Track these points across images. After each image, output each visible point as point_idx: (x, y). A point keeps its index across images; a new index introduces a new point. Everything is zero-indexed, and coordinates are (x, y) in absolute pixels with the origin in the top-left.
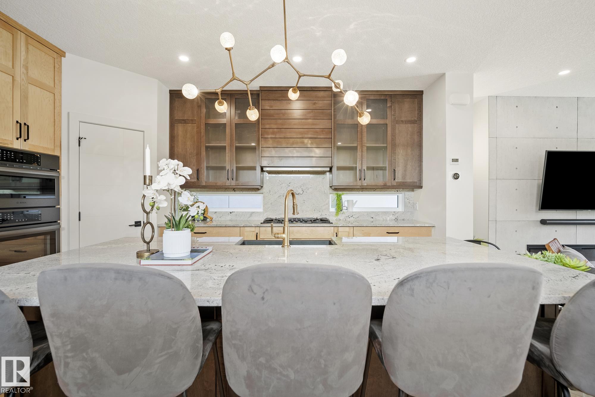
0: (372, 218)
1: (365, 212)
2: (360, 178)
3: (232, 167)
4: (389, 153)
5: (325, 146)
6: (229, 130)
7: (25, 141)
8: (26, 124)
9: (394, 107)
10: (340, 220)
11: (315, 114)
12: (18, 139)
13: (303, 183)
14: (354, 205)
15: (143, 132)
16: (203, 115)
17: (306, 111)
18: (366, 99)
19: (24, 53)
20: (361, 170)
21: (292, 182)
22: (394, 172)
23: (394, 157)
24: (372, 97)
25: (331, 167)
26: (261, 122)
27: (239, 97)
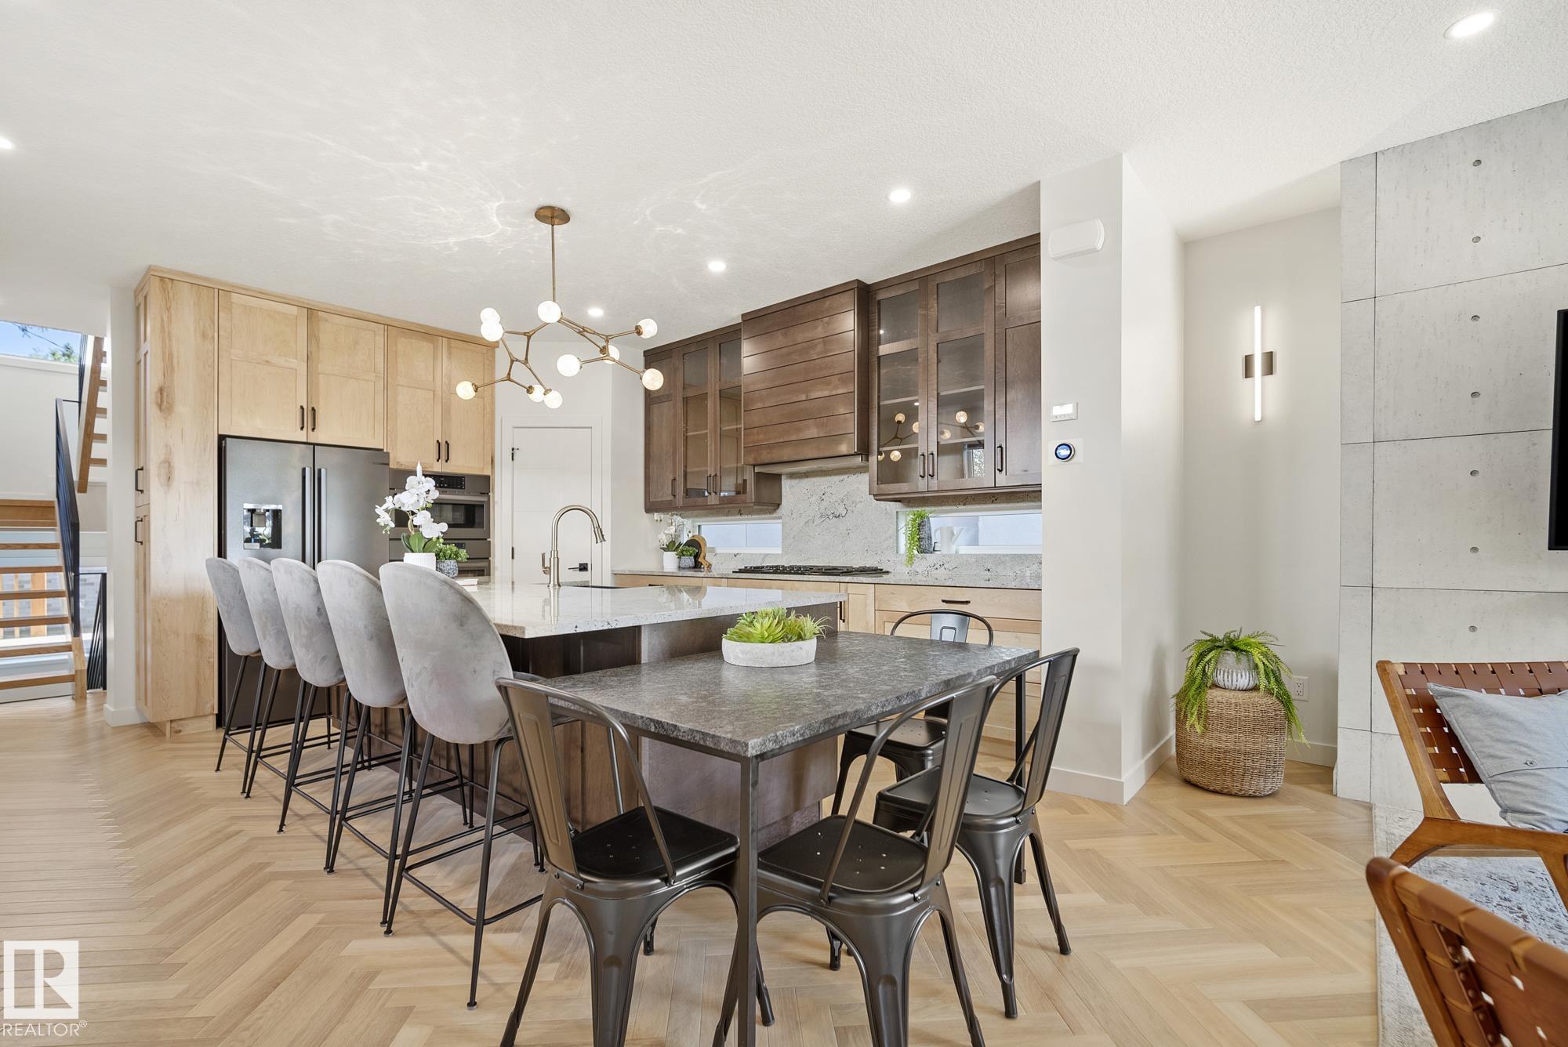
0: (989, 569)
1: (971, 556)
2: (922, 474)
3: (715, 470)
4: (988, 406)
5: (842, 411)
6: (712, 404)
7: (446, 461)
8: (446, 442)
9: (1000, 288)
10: (917, 573)
11: (825, 345)
12: (438, 461)
13: (846, 493)
14: (955, 540)
15: (591, 428)
16: (680, 384)
17: (810, 344)
18: (935, 283)
19: (445, 360)
20: (926, 454)
21: (828, 490)
22: (999, 453)
23: (1000, 413)
24: (949, 277)
25: (856, 454)
26: (744, 381)
27: (725, 340)
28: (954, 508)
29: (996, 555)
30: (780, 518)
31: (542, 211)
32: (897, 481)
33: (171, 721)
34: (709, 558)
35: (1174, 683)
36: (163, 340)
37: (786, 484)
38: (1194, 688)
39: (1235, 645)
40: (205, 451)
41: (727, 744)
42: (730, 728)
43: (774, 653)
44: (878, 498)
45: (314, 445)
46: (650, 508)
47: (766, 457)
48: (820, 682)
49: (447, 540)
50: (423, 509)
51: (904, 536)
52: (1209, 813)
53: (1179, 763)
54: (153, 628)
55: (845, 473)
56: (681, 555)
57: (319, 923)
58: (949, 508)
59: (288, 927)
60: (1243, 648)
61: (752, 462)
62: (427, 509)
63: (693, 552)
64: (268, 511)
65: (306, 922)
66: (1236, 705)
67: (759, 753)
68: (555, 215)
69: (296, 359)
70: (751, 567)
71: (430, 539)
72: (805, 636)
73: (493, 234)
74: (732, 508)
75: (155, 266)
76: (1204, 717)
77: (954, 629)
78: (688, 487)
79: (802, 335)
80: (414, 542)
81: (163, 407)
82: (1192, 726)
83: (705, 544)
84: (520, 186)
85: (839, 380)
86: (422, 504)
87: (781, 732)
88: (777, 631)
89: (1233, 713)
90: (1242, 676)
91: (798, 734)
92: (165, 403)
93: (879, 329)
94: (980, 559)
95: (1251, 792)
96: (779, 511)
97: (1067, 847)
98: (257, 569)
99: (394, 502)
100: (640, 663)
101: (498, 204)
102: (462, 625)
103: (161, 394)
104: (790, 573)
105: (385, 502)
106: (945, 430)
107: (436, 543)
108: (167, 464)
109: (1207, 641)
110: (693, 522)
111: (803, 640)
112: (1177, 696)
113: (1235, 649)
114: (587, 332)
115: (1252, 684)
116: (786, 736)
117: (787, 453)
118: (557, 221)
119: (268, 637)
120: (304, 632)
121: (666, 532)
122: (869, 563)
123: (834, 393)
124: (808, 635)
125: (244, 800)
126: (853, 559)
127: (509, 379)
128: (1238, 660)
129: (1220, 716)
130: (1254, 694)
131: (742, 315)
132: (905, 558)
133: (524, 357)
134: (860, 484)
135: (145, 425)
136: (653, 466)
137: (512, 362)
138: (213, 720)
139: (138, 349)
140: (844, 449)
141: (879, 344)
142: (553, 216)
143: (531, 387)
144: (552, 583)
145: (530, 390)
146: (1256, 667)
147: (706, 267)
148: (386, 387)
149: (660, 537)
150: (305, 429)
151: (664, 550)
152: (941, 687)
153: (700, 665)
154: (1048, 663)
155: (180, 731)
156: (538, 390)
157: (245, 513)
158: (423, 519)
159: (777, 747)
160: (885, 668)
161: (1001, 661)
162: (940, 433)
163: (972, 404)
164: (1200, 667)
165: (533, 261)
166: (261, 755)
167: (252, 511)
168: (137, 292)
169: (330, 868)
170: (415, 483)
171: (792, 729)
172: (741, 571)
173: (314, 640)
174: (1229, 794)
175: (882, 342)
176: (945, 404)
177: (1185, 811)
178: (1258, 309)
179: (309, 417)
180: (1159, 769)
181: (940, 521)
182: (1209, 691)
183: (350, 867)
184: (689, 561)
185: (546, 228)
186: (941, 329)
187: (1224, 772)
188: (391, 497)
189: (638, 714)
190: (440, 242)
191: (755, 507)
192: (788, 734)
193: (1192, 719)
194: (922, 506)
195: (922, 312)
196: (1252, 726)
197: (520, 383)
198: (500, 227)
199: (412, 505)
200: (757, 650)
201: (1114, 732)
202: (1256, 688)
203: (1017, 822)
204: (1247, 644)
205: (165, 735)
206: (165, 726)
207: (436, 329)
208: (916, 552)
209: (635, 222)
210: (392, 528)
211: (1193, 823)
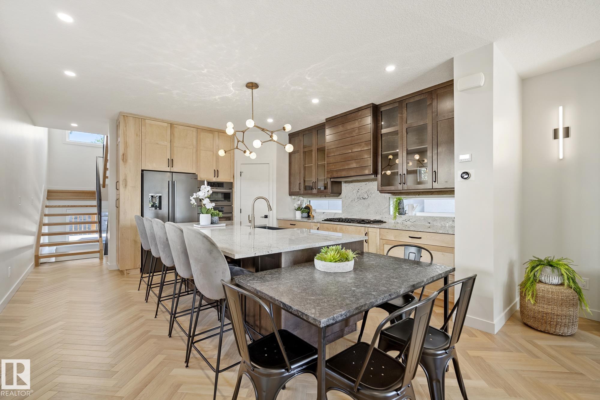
0: (430, 223)
1: (422, 217)
2: (400, 183)
3: (315, 180)
4: (429, 154)
5: (366, 157)
6: (314, 154)
7: (217, 177)
8: (217, 170)
9: (435, 103)
10: (398, 223)
11: (359, 130)
12: (214, 177)
13: (368, 189)
14: (414, 210)
15: (269, 164)
16: (302, 146)
17: (353, 130)
18: (405, 103)
19: (217, 140)
20: (402, 174)
21: (360, 188)
22: (434, 174)
23: (435, 157)
24: (412, 100)
25: (372, 174)
26: (326, 145)
27: (319, 129)
28: (414, 196)
29: (433, 217)
30: (341, 198)
31: (248, 84)
32: (389, 185)
33: (126, 270)
34: (313, 213)
35: (518, 279)
36: (124, 137)
37: (344, 185)
38: (529, 282)
39: (551, 264)
40: (137, 175)
41: (312, 320)
42: (313, 311)
43: (335, 267)
44: (381, 192)
45: (172, 172)
46: (291, 194)
47: (335, 175)
48: (355, 283)
49: (215, 208)
50: (207, 198)
51: (392, 208)
52: (539, 342)
53: (522, 316)
54: (121, 237)
55: (368, 181)
56: (302, 212)
57: (164, 359)
58: (412, 196)
59: (153, 360)
60: (555, 265)
61: (330, 177)
62: (208, 198)
63: (307, 211)
64: (157, 196)
65: (160, 358)
66: (552, 292)
67: (326, 325)
68: (253, 85)
69: (167, 142)
70: (329, 219)
71: (209, 209)
72: (349, 259)
73: (231, 94)
74: (322, 195)
75: (122, 112)
76: (535, 296)
77: (415, 253)
78: (306, 185)
79: (349, 126)
80: (203, 210)
81: (124, 160)
82: (529, 300)
83: (312, 208)
84: (240, 76)
85: (365, 144)
86: (206, 195)
87: (336, 315)
88: (337, 257)
89: (551, 296)
90: (555, 278)
91: (344, 315)
92: (124, 159)
93: (382, 122)
94: (425, 218)
95: (560, 334)
96: (341, 196)
97: (468, 354)
98: (149, 221)
99: (197, 195)
100: (281, 267)
101: (232, 83)
102: (210, 254)
103: (123, 156)
104: (345, 222)
105: (193, 195)
106: (409, 162)
107: (211, 210)
108: (125, 181)
109: (536, 261)
110: (308, 199)
111: (348, 261)
112: (521, 285)
113: (551, 266)
114: (265, 130)
115: (560, 282)
116: (338, 317)
117: (344, 174)
118: (254, 88)
119: (153, 246)
120: (162, 246)
121: (297, 203)
122: (378, 218)
123: (362, 149)
124: (350, 259)
125: (146, 303)
126: (371, 216)
127: (237, 148)
128: (553, 271)
129: (543, 297)
130: (561, 287)
131: (326, 119)
132: (393, 216)
133: (242, 140)
134: (374, 186)
135: (119, 167)
136: (292, 178)
137: (238, 142)
138: (139, 270)
139: (117, 140)
140: (367, 172)
141: (382, 129)
142: (252, 86)
143: (245, 151)
144: (252, 226)
145: (245, 152)
146: (562, 275)
147: (311, 101)
148: (197, 151)
149: (294, 205)
150: (169, 167)
151: (296, 210)
152: (410, 288)
153: (305, 269)
154: (462, 283)
155: (129, 274)
156: (248, 152)
157: (150, 196)
158: (206, 202)
159: (334, 322)
160: (384, 276)
161: (437, 274)
162: (408, 163)
163: (422, 152)
164: (532, 273)
165: (246, 103)
166: (151, 287)
167: (152, 196)
168: (117, 120)
169: (170, 335)
170: (204, 188)
171: (341, 313)
172: (325, 220)
173: (165, 249)
174: (548, 333)
175: (383, 128)
176: (410, 153)
177: (525, 340)
178: (561, 108)
179: (171, 162)
180: (511, 317)
181: (408, 202)
182: (538, 284)
183: (177, 335)
184: (305, 215)
185: (250, 90)
186: (408, 123)
187: (546, 323)
188: (195, 193)
189: (276, 298)
190: (213, 98)
191: (331, 195)
192: (339, 316)
193: (529, 297)
194: (400, 195)
195: (400, 115)
196: (560, 303)
197: (241, 149)
198: (234, 91)
199: (202, 196)
200: (328, 265)
201: (490, 301)
202: (562, 284)
203: (446, 353)
204: (557, 264)
205: (124, 274)
206: (124, 271)
207: (214, 129)
208: (397, 214)
209: (283, 86)
210: (196, 205)
211: (530, 347)
